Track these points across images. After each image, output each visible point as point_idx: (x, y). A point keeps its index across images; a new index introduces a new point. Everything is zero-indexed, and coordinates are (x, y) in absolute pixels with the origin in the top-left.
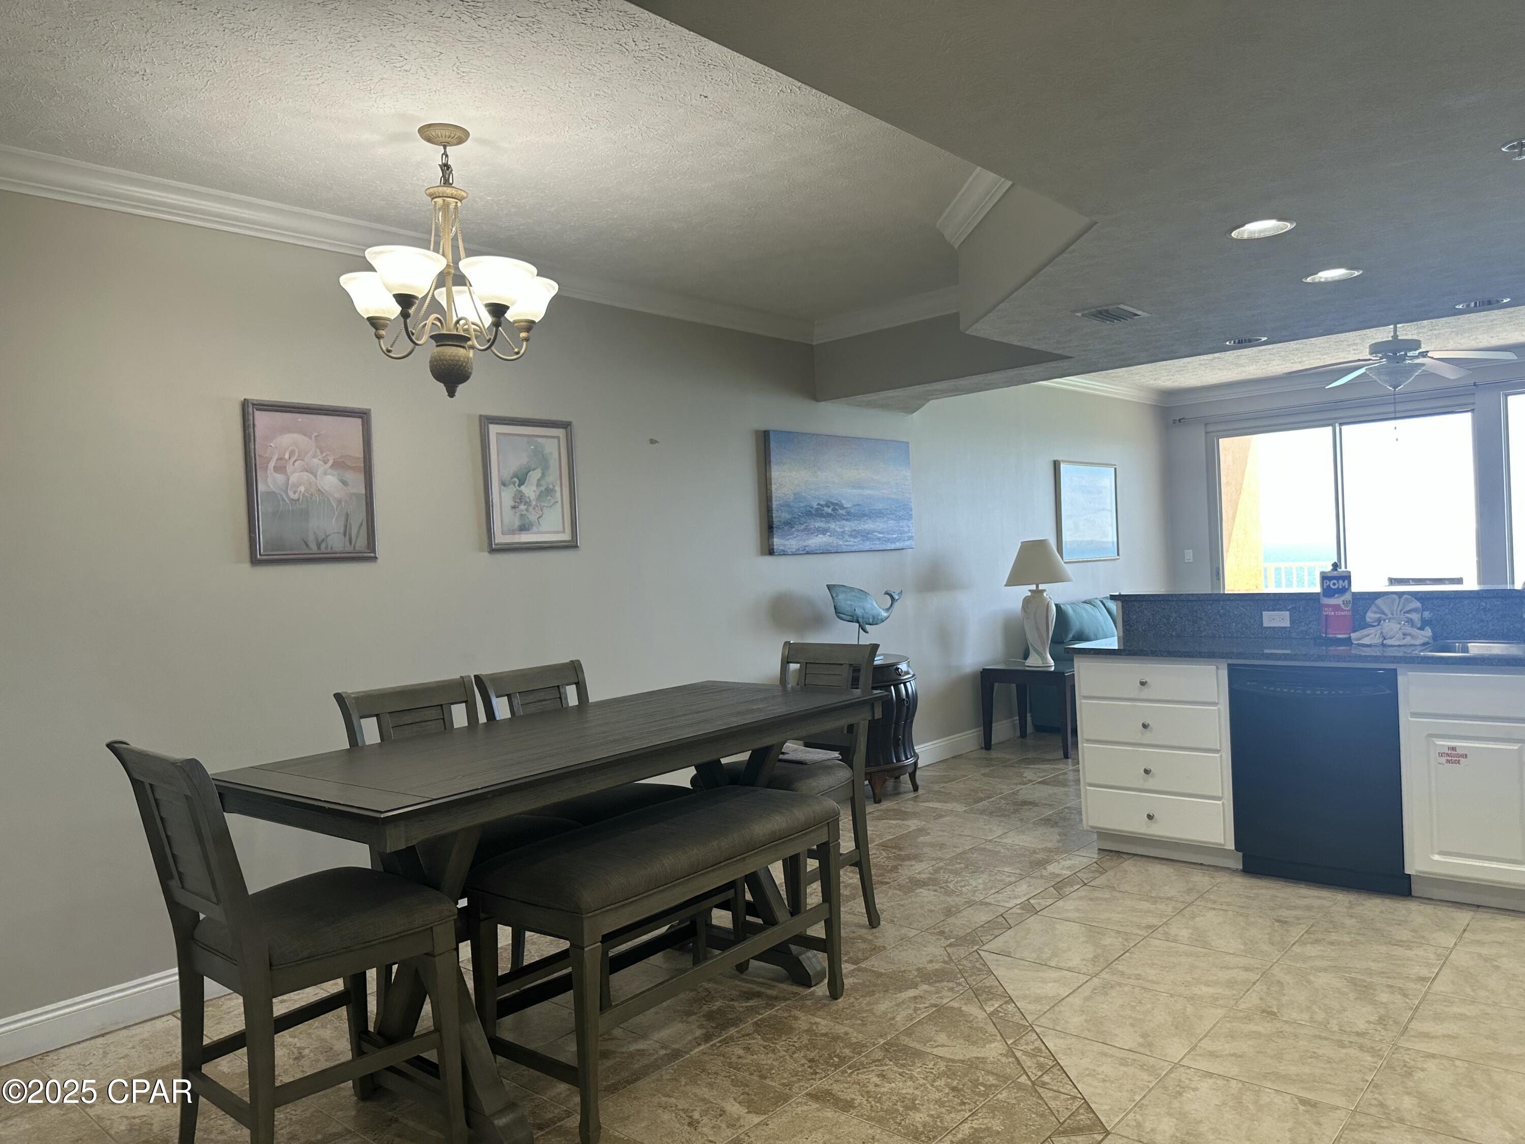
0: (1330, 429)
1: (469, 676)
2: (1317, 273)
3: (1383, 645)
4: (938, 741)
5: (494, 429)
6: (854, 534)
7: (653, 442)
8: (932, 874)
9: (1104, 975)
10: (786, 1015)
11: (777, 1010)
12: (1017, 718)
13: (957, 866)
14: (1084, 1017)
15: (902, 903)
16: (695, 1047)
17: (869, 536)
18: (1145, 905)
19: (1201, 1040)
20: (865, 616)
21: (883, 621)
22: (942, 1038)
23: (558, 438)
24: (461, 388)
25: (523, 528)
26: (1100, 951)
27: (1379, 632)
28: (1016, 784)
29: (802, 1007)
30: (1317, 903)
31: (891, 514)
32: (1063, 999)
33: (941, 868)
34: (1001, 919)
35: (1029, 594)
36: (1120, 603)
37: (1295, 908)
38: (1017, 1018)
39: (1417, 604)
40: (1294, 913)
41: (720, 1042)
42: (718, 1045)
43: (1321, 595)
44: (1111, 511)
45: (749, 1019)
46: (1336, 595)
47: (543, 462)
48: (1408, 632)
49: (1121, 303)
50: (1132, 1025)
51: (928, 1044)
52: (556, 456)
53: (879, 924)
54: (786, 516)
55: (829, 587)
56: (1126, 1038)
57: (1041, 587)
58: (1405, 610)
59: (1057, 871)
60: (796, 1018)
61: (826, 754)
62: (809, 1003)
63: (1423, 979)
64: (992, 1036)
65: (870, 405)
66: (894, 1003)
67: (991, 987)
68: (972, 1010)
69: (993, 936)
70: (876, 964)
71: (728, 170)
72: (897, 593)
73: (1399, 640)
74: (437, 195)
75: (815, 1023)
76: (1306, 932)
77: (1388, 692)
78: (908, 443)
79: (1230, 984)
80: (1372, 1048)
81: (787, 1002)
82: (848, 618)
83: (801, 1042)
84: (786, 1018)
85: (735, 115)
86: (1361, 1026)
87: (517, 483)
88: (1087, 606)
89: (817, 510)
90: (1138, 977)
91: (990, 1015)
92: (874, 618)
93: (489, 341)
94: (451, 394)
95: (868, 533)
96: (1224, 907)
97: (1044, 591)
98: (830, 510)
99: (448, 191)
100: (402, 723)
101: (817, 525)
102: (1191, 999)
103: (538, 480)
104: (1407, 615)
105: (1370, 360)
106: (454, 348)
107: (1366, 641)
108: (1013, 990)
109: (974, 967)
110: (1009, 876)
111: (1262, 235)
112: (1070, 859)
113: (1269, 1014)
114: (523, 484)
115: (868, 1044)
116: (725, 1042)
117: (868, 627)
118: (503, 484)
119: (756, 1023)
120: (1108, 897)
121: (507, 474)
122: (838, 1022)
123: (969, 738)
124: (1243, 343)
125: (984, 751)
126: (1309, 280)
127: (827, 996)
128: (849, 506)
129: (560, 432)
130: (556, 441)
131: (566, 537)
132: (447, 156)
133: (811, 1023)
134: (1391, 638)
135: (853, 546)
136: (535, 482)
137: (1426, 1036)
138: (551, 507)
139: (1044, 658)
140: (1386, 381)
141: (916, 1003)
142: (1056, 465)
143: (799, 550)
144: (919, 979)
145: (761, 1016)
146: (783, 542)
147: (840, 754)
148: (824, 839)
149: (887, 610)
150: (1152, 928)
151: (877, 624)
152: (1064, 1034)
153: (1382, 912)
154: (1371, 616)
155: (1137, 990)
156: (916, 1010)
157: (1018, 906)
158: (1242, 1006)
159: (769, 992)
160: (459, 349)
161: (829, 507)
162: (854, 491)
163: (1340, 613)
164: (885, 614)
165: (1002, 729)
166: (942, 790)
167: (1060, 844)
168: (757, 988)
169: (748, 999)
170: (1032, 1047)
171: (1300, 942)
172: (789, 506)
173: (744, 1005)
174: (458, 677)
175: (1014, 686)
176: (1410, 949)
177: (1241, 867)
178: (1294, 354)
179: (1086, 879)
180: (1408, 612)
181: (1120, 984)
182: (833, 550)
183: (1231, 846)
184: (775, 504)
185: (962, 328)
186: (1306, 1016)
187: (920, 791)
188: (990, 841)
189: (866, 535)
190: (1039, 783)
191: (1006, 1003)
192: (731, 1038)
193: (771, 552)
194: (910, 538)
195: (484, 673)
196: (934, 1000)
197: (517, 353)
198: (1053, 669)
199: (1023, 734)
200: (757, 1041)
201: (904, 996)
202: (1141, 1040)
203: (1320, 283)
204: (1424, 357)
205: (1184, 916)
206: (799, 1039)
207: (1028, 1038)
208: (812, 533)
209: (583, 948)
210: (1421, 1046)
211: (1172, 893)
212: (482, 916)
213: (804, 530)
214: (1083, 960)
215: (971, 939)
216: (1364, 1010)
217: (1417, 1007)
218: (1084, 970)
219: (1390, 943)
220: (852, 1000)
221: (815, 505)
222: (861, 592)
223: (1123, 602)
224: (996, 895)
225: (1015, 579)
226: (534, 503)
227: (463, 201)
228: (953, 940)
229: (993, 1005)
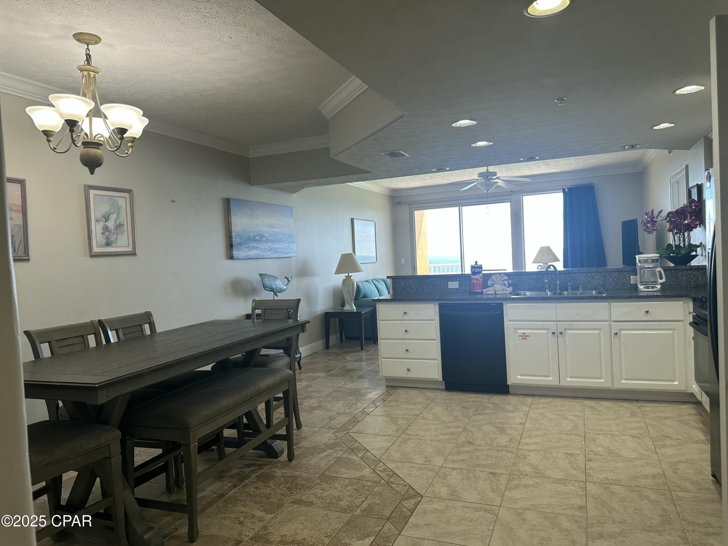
0: (458, 208)
1: (96, 320)
2: (476, 143)
3: (495, 294)
4: (307, 346)
5: (92, 192)
6: (270, 249)
7: (173, 201)
8: (318, 404)
9: (402, 436)
10: (270, 471)
11: (265, 470)
12: (339, 334)
13: (329, 399)
14: (400, 454)
15: (309, 417)
16: (230, 491)
17: (276, 251)
18: (412, 407)
19: (447, 456)
20: (277, 288)
21: (284, 291)
22: (343, 470)
23: (125, 197)
24: (97, 170)
25: (108, 244)
26: (399, 427)
27: (493, 289)
28: (344, 362)
29: (276, 467)
30: (476, 399)
31: (285, 240)
32: (389, 448)
33: (322, 401)
34: (354, 419)
35: (345, 278)
36: (391, 280)
37: (469, 402)
38: (373, 457)
39: (506, 278)
40: (469, 404)
41: (241, 487)
42: (241, 488)
43: (471, 275)
44: (373, 241)
45: (252, 476)
46: (477, 275)
47: (118, 209)
48: (504, 288)
49: (400, 150)
50: (420, 454)
51: (338, 474)
52: (124, 206)
53: (301, 427)
54: (238, 240)
55: (260, 275)
56: (419, 460)
57: (350, 274)
58: (502, 280)
59: (372, 397)
60: (275, 472)
61: (277, 351)
62: (279, 465)
63: (521, 424)
64: (364, 466)
65: (277, 189)
66: (318, 459)
67: (358, 447)
68: (353, 457)
69: (353, 426)
70: (304, 444)
71: (230, 72)
72: (290, 277)
73: (501, 292)
74: (85, 69)
75: (285, 473)
76: (475, 411)
77: (500, 312)
78: (292, 207)
79: (453, 433)
80: (510, 451)
81: (269, 466)
82: (269, 289)
83: (281, 481)
84: (270, 473)
85: (242, 48)
86: (504, 443)
87: (104, 220)
88: (367, 283)
89: (253, 238)
90: (417, 435)
91: (361, 458)
92: (280, 289)
93: (117, 147)
94: (92, 172)
95: (276, 250)
96: (442, 404)
97: (351, 276)
98: (258, 238)
99: (88, 67)
100: (63, 345)
101: (253, 245)
102: (439, 441)
103: (115, 219)
104: (503, 282)
105: (478, 179)
106: (95, 149)
107: (489, 292)
108: (368, 447)
109: (348, 440)
110: (352, 401)
111: (463, 126)
112: (375, 391)
113: (470, 443)
114: (107, 221)
115: (312, 478)
116: (244, 486)
117: (278, 294)
118: (97, 221)
119: (256, 476)
120: (395, 405)
121: (99, 216)
122: (295, 471)
123: (319, 344)
124: (440, 170)
125: (326, 350)
126: (473, 145)
127: (287, 461)
128: (267, 236)
129: (126, 195)
130: (124, 199)
131: (130, 249)
132: (89, 50)
133: (283, 473)
134: (498, 291)
135: (269, 255)
136: (114, 221)
137: (527, 444)
138: (122, 233)
139: (352, 306)
140: (484, 189)
141: (328, 458)
142: (352, 220)
143: (245, 257)
144: (326, 448)
145: (258, 473)
146: (238, 253)
147: (283, 351)
148: (287, 388)
149: (286, 285)
150: (417, 415)
151: (282, 292)
152: (394, 461)
153: (500, 401)
154: (490, 283)
155: (418, 440)
156: (328, 461)
157: (360, 413)
158: (460, 441)
159: (258, 463)
160: (97, 150)
161: (258, 236)
162: (269, 229)
163: (479, 282)
164: (285, 287)
165: (333, 339)
166: (312, 368)
167: (370, 385)
168: (252, 462)
169: (249, 467)
170: (383, 468)
171: (475, 415)
172: (241, 236)
173: (248, 470)
174: (89, 321)
175: (337, 319)
176: (514, 413)
177: (444, 388)
178: (446, 176)
179: (385, 398)
180: (503, 281)
181: (410, 439)
182: (260, 257)
183: (441, 379)
184: (233, 234)
185: (331, 156)
186: (484, 442)
187: (302, 369)
188: (340, 387)
189: (275, 250)
190: (354, 361)
191: (366, 452)
192: (247, 484)
193: (232, 258)
194: (294, 252)
195: (103, 319)
196: (335, 455)
197: (127, 153)
198: (355, 311)
199: (341, 341)
200: (260, 484)
201: (321, 456)
202: (425, 460)
203: (477, 147)
204: (498, 179)
205: (427, 409)
206: (279, 480)
207: (379, 465)
208: (251, 249)
209: (190, 445)
210: (526, 447)
211: (420, 400)
212: (127, 437)
213: (247, 247)
214: (393, 431)
215: (344, 428)
216: (504, 437)
217: (522, 434)
218: (394, 435)
219: (506, 412)
220: (298, 461)
221: (252, 235)
222: (275, 277)
223: (392, 279)
224: (349, 409)
225: (338, 272)
226: (113, 231)
227: (98, 74)
228: (336, 430)
229: (361, 454)
